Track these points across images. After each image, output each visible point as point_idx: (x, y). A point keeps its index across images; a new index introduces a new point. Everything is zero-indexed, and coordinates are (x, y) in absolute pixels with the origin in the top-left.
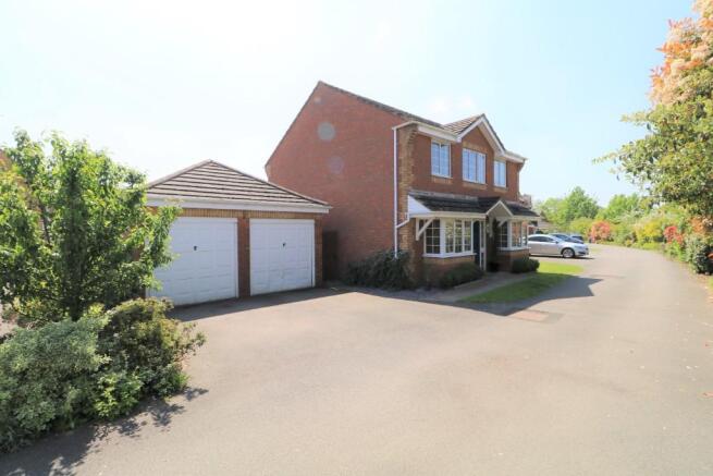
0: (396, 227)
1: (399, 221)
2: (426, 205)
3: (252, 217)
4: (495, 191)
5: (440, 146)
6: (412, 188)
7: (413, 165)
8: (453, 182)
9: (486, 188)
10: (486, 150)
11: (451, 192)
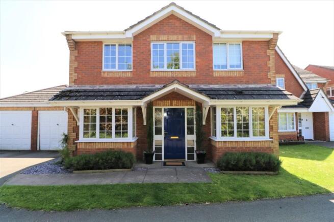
4: (214, 76)
5: (117, 47)
6: (75, 84)
7: (76, 66)
8: (134, 74)
9: (195, 74)
10: (194, 37)
11: (131, 84)
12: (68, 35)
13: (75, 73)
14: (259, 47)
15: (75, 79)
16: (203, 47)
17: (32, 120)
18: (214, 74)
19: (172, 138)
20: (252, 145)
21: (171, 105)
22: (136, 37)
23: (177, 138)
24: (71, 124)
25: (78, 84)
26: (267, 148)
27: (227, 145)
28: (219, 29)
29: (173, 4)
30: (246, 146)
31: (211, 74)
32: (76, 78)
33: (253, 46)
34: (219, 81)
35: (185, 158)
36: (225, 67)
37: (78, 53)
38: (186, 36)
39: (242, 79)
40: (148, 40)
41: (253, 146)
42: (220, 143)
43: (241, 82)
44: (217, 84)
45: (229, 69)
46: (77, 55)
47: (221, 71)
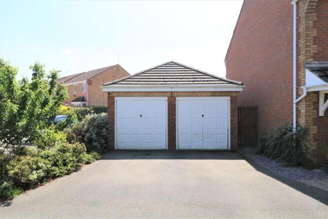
0: (295, 101)
1: (298, 96)
2: (321, 77)
3: (178, 96)
6: (314, 61)
7: (315, 35)
13: (314, 44)
15: (314, 53)
17: (169, 110)
24: (309, 114)
25: (318, 60)
32: (316, 52)
37: (318, 17)
46: (315, 19)
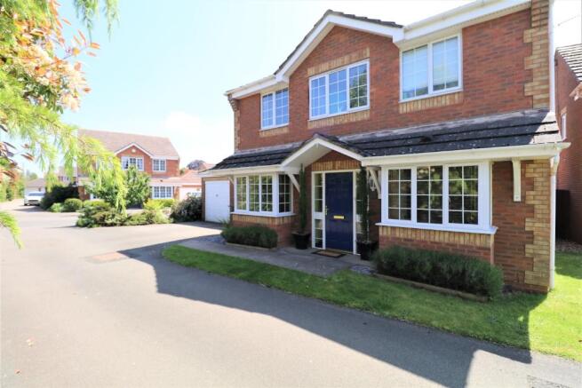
4: (401, 112)
5: (274, 95)
6: (239, 150)
7: (239, 129)
8: (290, 129)
9: (369, 115)
10: (368, 52)
11: (286, 142)
12: (229, 95)
14: (505, 30)
15: (239, 144)
16: (382, 65)
18: (401, 109)
19: (336, 217)
20: (445, 239)
21: (334, 169)
22: (292, 78)
23: (342, 218)
25: (241, 149)
26: (480, 248)
27: (397, 234)
28: (401, 27)
29: (330, 12)
30: (432, 240)
31: (395, 109)
32: (240, 142)
33: (488, 31)
34: (410, 121)
35: (352, 250)
36: (425, 91)
37: (240, 112)
38: (354, 55)
39: (458, 108)
40: (306, 76)
41: (446, 241)
42: (385, 229)
43: (456, 116)
44: (406, 126)
45: (431, 93)
46: (239, 115)
47: (414, 101)
